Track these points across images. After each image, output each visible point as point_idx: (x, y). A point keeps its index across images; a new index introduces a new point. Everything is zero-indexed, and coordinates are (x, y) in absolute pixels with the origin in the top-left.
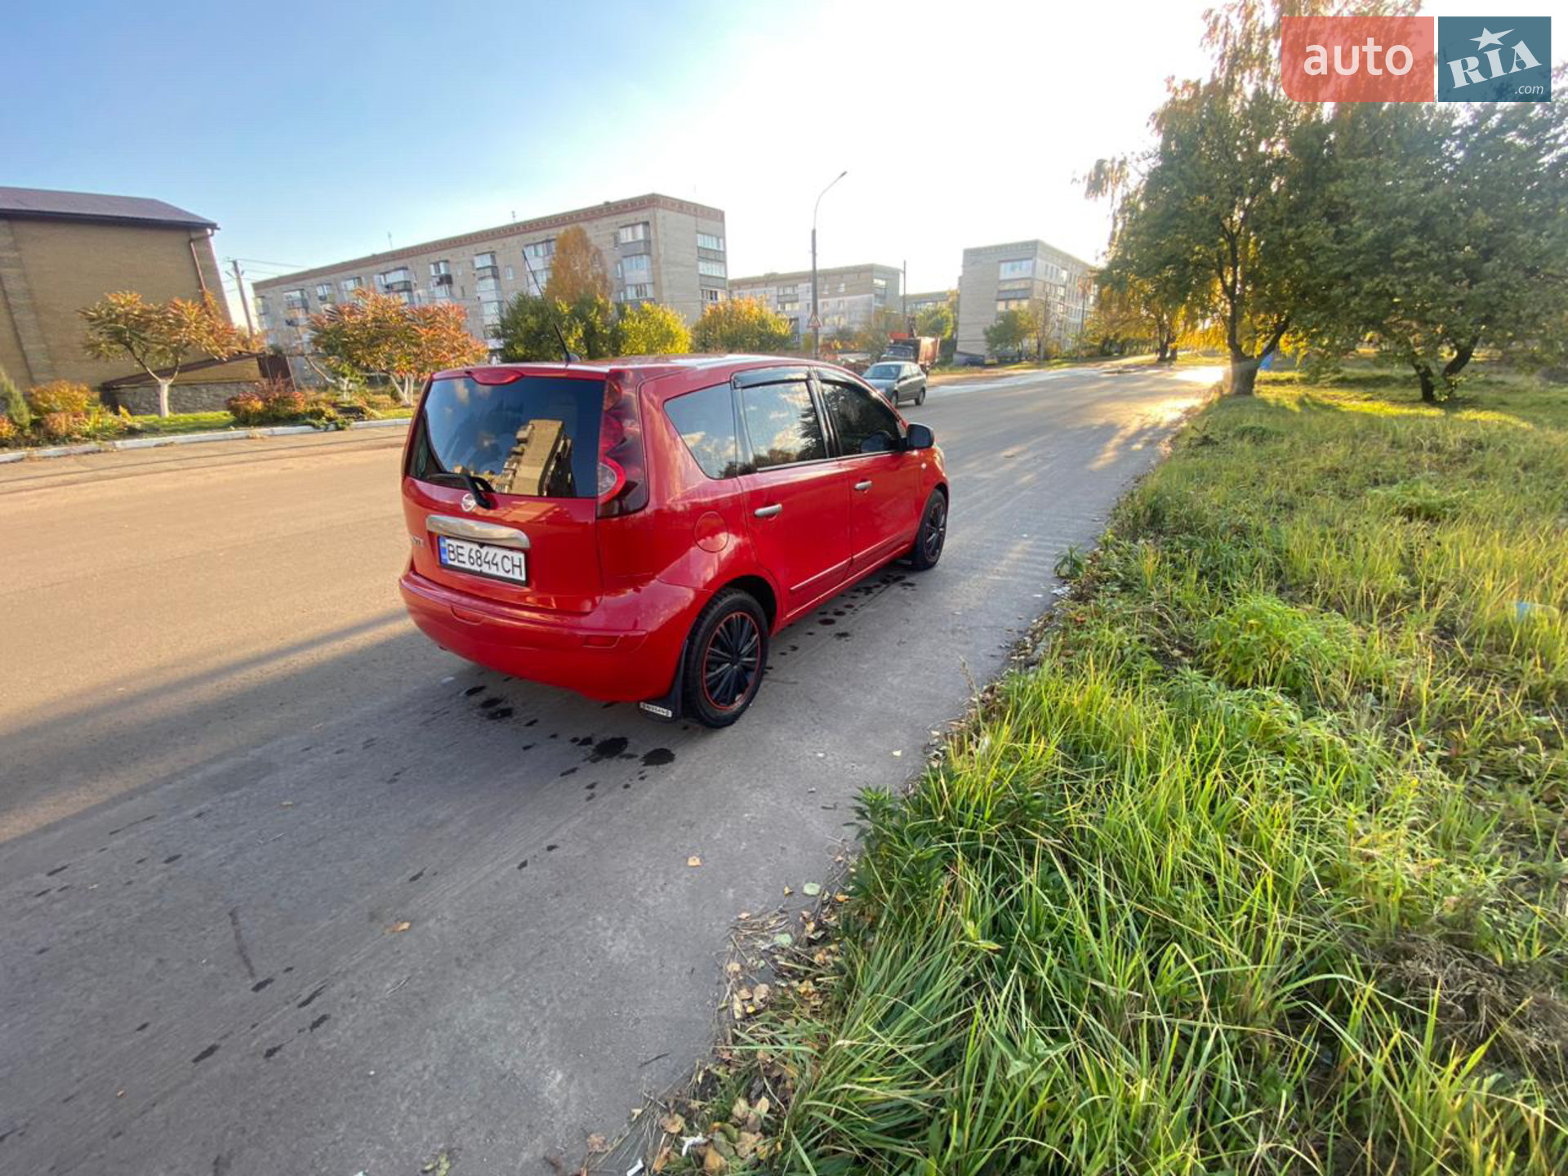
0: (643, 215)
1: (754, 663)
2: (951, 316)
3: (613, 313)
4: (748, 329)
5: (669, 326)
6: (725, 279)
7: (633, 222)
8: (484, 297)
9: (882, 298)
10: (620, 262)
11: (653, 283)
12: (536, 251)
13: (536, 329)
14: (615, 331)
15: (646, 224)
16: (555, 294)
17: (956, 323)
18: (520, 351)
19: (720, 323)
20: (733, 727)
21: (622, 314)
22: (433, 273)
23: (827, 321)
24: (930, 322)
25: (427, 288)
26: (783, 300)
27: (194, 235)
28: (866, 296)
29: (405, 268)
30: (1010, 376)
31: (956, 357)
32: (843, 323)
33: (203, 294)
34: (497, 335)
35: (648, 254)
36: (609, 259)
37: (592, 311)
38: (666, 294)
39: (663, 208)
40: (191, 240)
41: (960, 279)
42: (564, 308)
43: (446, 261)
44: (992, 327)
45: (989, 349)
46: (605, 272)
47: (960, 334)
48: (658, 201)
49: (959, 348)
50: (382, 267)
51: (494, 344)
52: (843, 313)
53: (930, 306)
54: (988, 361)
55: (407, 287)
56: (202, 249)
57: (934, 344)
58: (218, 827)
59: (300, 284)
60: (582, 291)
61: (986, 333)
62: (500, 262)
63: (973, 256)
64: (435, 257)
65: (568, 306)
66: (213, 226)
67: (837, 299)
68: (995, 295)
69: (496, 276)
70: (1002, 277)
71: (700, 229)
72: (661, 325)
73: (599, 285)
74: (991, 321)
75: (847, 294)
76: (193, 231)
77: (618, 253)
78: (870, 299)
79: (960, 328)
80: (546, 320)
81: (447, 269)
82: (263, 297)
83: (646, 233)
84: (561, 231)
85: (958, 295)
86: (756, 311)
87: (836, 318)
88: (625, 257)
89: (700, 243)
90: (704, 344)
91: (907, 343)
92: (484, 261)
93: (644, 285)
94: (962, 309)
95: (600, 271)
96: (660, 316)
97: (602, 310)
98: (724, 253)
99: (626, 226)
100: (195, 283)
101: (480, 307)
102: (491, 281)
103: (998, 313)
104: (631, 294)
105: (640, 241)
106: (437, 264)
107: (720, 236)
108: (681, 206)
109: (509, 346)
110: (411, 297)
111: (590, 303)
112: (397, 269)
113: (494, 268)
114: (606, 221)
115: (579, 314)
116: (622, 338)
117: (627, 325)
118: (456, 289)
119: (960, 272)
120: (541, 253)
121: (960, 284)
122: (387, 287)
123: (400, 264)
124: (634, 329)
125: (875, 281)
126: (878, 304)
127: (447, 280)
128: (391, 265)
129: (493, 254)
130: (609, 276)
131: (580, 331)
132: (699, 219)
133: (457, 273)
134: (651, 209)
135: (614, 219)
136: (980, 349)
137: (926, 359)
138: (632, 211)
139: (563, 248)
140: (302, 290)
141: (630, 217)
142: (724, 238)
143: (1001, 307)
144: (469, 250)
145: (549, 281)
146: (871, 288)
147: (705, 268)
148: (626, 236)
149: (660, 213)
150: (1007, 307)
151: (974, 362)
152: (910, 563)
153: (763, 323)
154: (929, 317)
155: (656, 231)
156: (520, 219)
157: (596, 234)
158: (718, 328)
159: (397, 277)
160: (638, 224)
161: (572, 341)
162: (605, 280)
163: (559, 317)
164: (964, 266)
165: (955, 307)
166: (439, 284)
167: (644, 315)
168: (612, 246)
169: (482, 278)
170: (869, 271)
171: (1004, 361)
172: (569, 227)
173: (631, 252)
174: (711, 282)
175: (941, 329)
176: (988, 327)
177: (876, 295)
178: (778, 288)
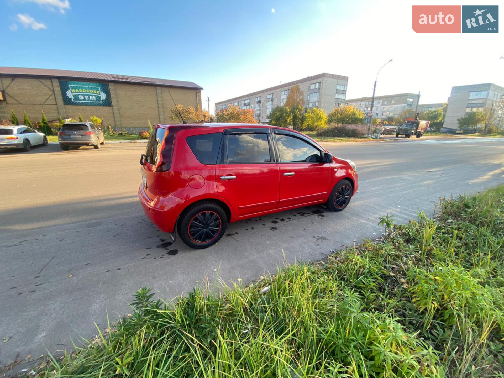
0: (319, 80)
1: (219, 230)
2: (442, 113)
3: (303, 111)
4: (347, 116)
5: (320, 115)
6: (345, 99)
7: (316, 82)
8: (268, 107)
9: (411, 106)
10: (309, 95)
11: (319, 101)
12: (285, 93)
13: (279, 116)
14: (303, 117)
15: (320, 83)
16: (286, 106)
17: (444, 116)
18: (273, 123)
19: (337, 114)
20: (202, 250)
21: (306, 111)
22: (256, 100)
23: (384, 114)
24: (432, 115)
25: (254, 104)
26: (367, 106)
27: (198, 91)
28: (403, 105)
29: (250, 99)
30: (466, 138)
31: (442, 129)
32: (391, 114)
33: (197, 106)
34: (268, 118)
35: (319, 92)
36: (305, 94)
37: (297, 110)
38: (322, 105)
39: (327, 77)
40: (197, 92)
41: (449, 98)
42: (288, 110)
43: (260, 97)
44: (462, 118)
45: (459, 127)
46: (303, 98)
47: (445, 120)
48: (325, 75)
49: (444, 126)
50: (244, 99)
51: (268, 121)
52: (392, 111)
53: (433, 109)
54: (457, 132)
55: (249, 104)
56: (199, 94)
57: (427, 124)
58: (76, 235)
59: (225, 104)
60: (295, 104)
61: (458, 120)
62: (274, 97)
63: (456, 90)
64: (258, 95)
65: (290, 109)
66: (202, 89)
67: (390, 106)
68: (466, 105)
69: (272, 101)
70: (470, 98)
71: (338, 83)
72: (318, 115)
73: (301, 102)
74: (462, 115)
75: (394, 104)
76: (197, 90)
77: (309, 92)
78: (405, 106)
79: (446, 117)
80: (282, 114)
81: (260, 99)
82: (217, 107)
83: (319, 86)
84: (292, 86)
85: (447, 105)
86: (352, 110)
87: (388, 113)
88: (311, 93)
89: (338, 88)
90: (330, 121)
91: (413, 123)
92: (271, 96)
93: (316, 102)
94: (448, 111)
95: (302, 98)
96: (318, 112)
97: (300, 110)
98: (346, 91)
99: (313, 84)
100: (196, 103)
101: (266, 110)
102: (270, 102)
103: (466, 112)
104: (311, 105)
105: (316, 88)
106: (258, 98)
107: (346, 85)
108: (333, 76)
109: (271, 121)
110: (250, 107)
111: (297, 108)
112: (248, 99)
113: (272, 98)
114: (307, 82)
115: (292, 112)
116: (305, 119)
117: (307, 115)
118: (261, 105)
119: (449, 96)
120: (286, 93)
121: (448, 100)
122: (245, 104)
123: (249, 98)
124: (309, 116)
125: (408, 99)
126: (407, 108)
127: (259, 102)
128: (247, 98)
129: (273, 94)
130: (304, 99)
131: (292, 117)
132: (339, 80)
133: (263, 100)
134: (322, 78)
135: (309, 82)
136: (455, 126)
137: (422, 129)
138: (316, 79)
139: (292, 91)
140: (225, 105)
141: (315, 81)
142: (347, 86)
143: (468, 110)
144: (267, 93)
145: (286, 102)
146: (406, 102)
147: (337, 96)
148: (313, 87)
149: (325, 79)
150: (471, 110)
151: (452, 132)
152: (326, 207)
153: (354, 114)
154: (432, 113)
155: (323, 85)
156: (282, 83)
157: (302, 87)
158: (336, 116)
159: (247, 101)
160: (317, 83)
161: (288, 120)
162: (303, 101)
163: (286, 113)
164: (452, 94)
165: (445, 110)
166: (257, 103)
167: (313, 112)
168: (307, 90)
169: (268, 101)
170: (407, 95)
171: (466, 132)
172: (295, 85)
173: (313, 92)
174: (339, 100)
175: (437, 118)
176: (460, 118)
177: (408, 105)
178: (366, 102)
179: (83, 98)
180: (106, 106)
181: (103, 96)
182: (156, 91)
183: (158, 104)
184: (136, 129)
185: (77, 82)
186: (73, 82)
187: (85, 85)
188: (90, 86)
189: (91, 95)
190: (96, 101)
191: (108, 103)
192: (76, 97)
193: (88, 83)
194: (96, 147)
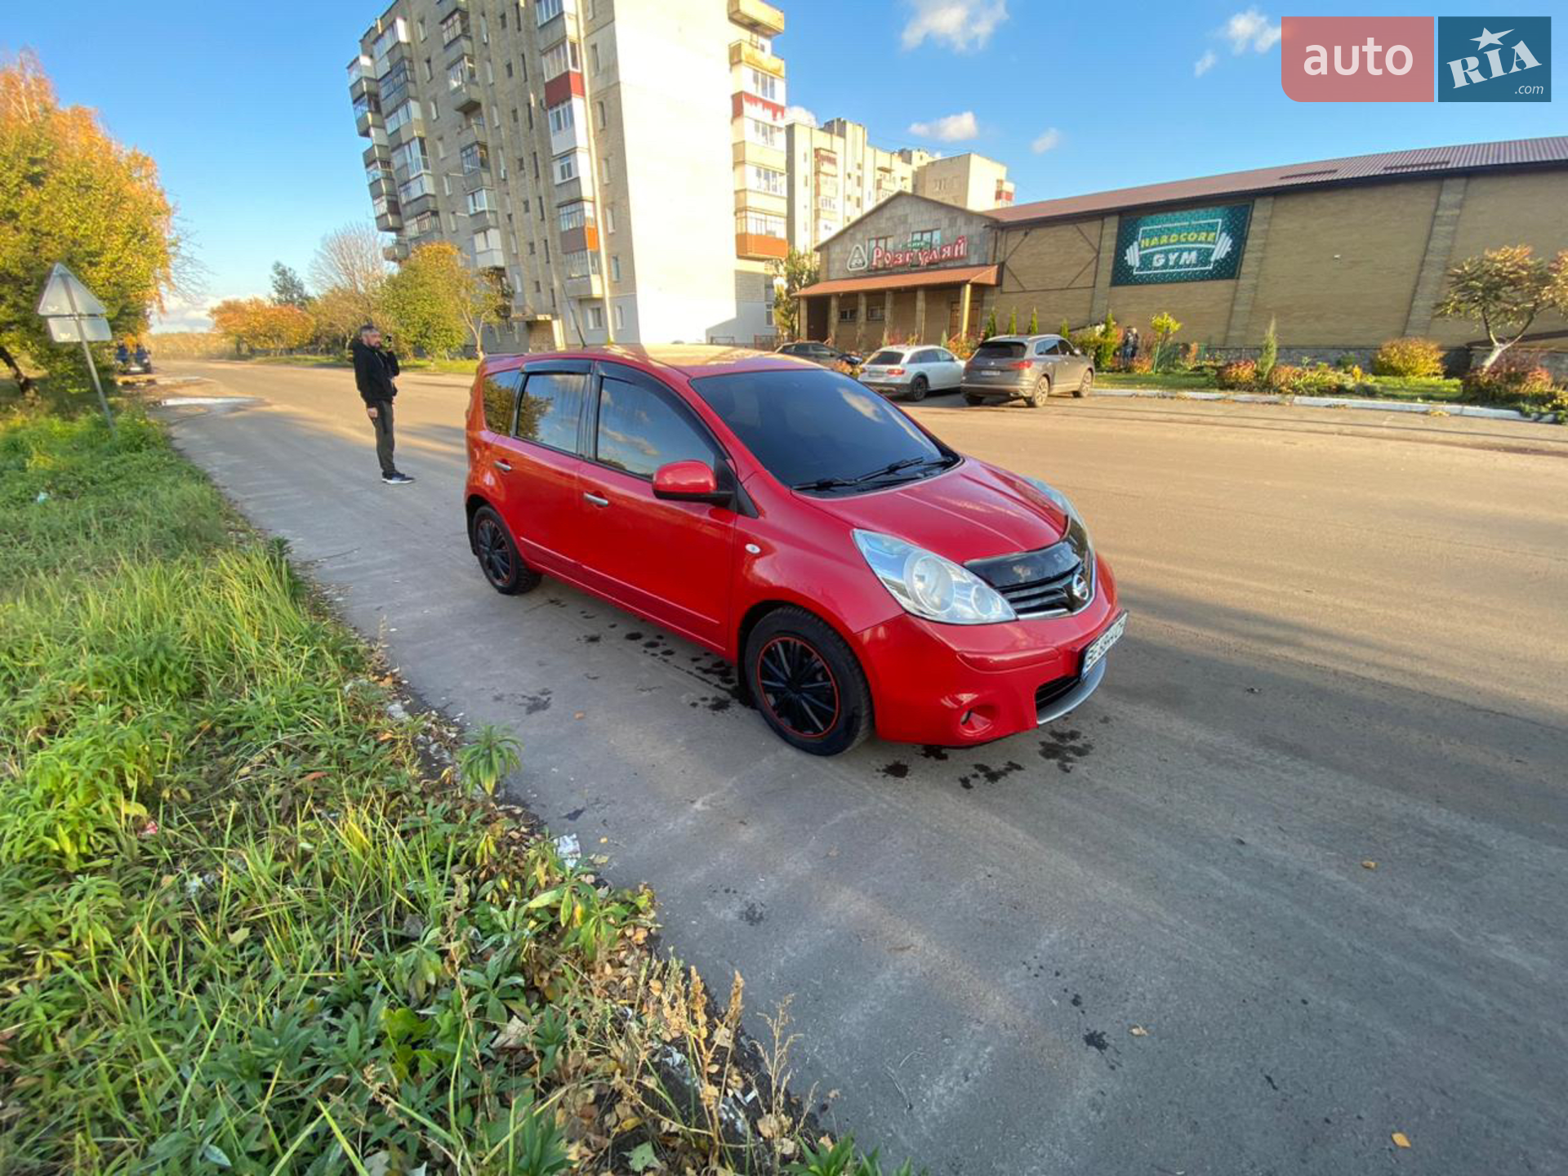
179: (1162, 262)
180: (1217, 279)
181: (1222, 247)
182: (1439, 195)
183: (1426, 251)
184: (1293, 352)
185: (1161, 217)
186: (1154, 217)
187: (1180, 220)
188: (1193, 223)
189: (1185, 250)
190: (1195, 266)
191: (1229, 268)
192: (1146, 261)
193: (1193, 212)
194: (1030, 403)
